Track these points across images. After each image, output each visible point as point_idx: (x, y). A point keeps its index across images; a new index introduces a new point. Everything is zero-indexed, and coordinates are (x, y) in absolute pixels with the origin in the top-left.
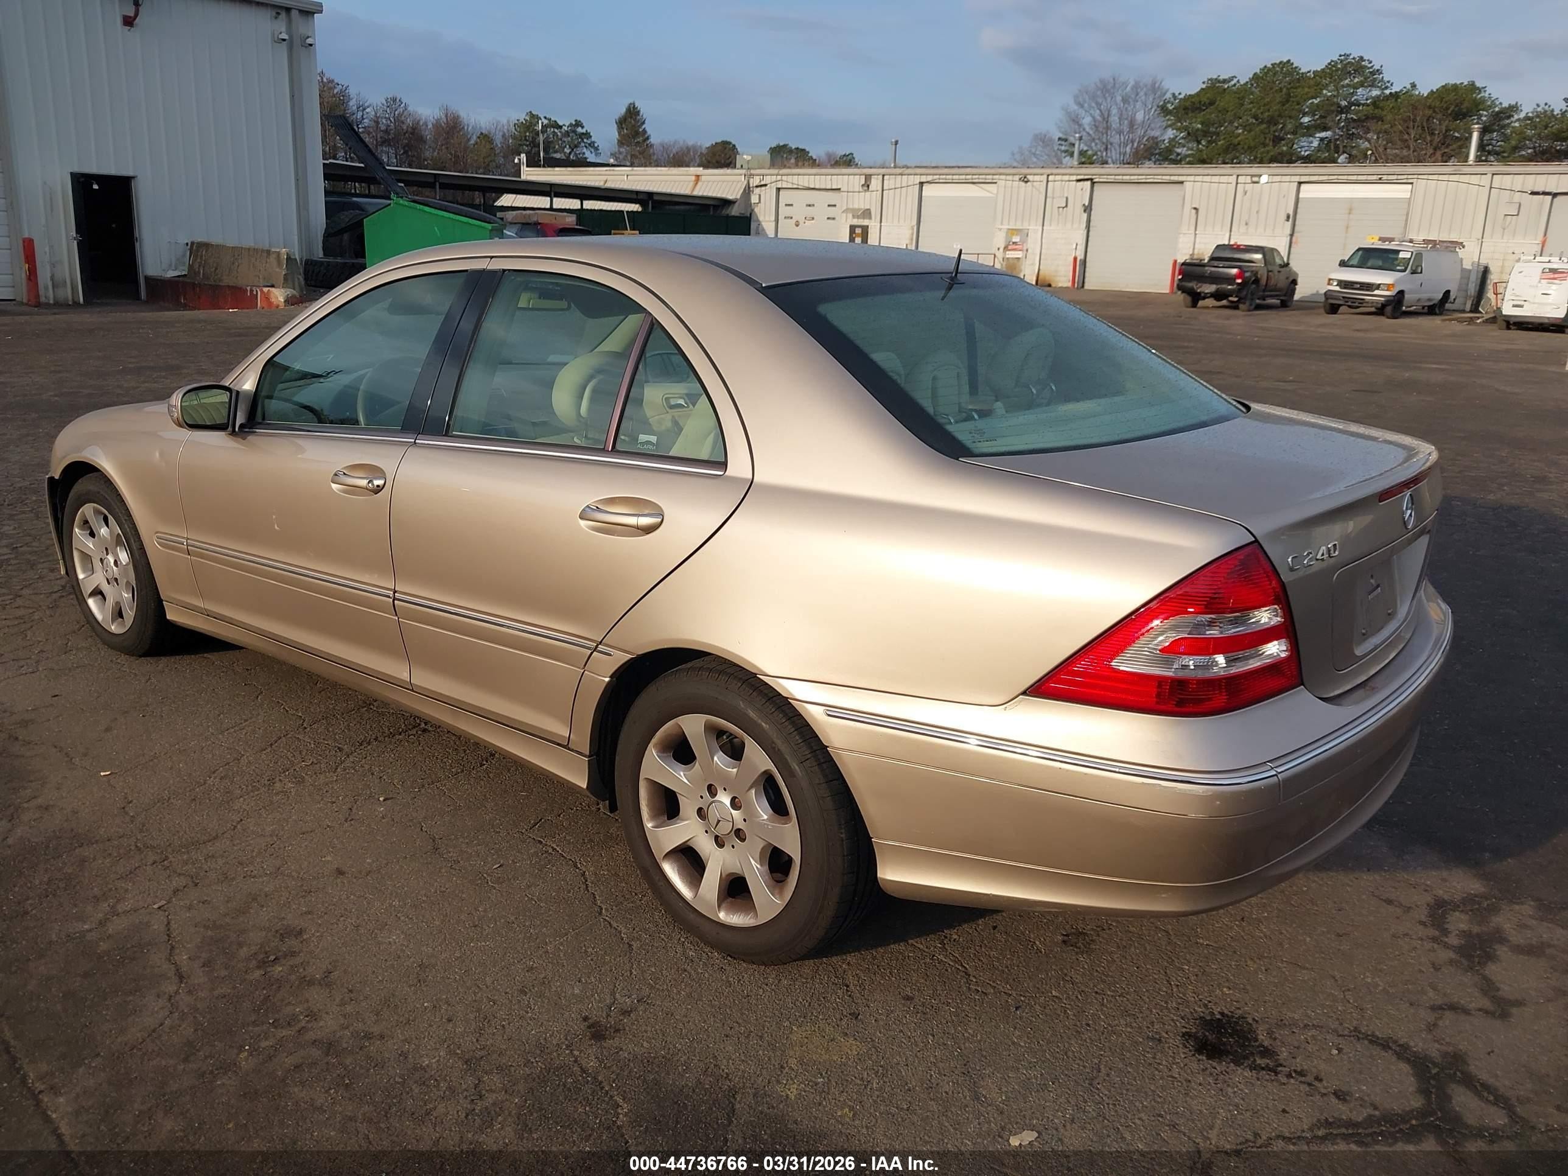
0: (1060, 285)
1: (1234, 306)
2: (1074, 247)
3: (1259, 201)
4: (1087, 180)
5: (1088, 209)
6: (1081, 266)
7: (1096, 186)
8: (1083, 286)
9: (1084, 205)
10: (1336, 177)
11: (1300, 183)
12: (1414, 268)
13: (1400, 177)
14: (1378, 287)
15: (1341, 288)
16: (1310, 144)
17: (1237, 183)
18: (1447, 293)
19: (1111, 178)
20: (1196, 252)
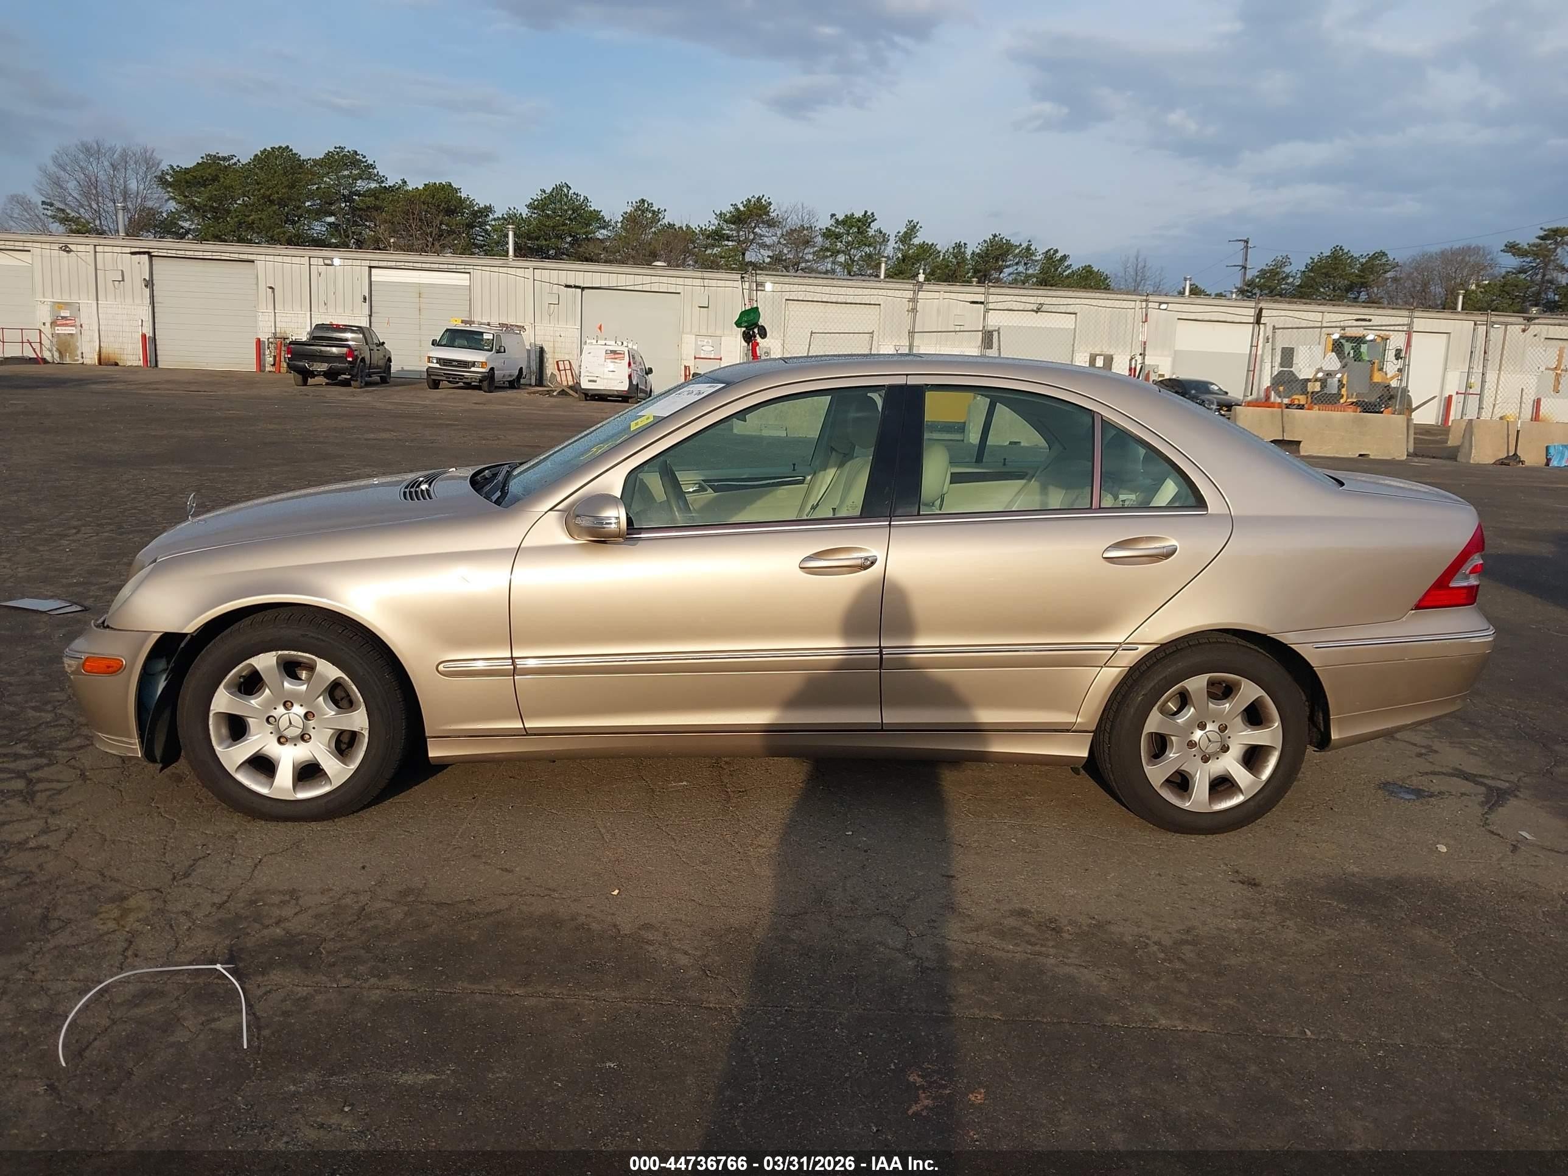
0: (129, 364)
1: (346, 383)
2: (140, 324)
3: (335, 283)
4: (144, 253)
5: (149, 283)
6: (150, 344)
7: (155, 260)
8: (156, 365)
9: (145, 279)
10: (403, 263)
11: (370, 267)
12: (498, 348)
13: (458, 267)
14: (474, 364)
15: (440, 365)
16: (318, 228)
17: (310, 265)
18: (521, 369)
19: (172, 253)
20: (278, 330)
